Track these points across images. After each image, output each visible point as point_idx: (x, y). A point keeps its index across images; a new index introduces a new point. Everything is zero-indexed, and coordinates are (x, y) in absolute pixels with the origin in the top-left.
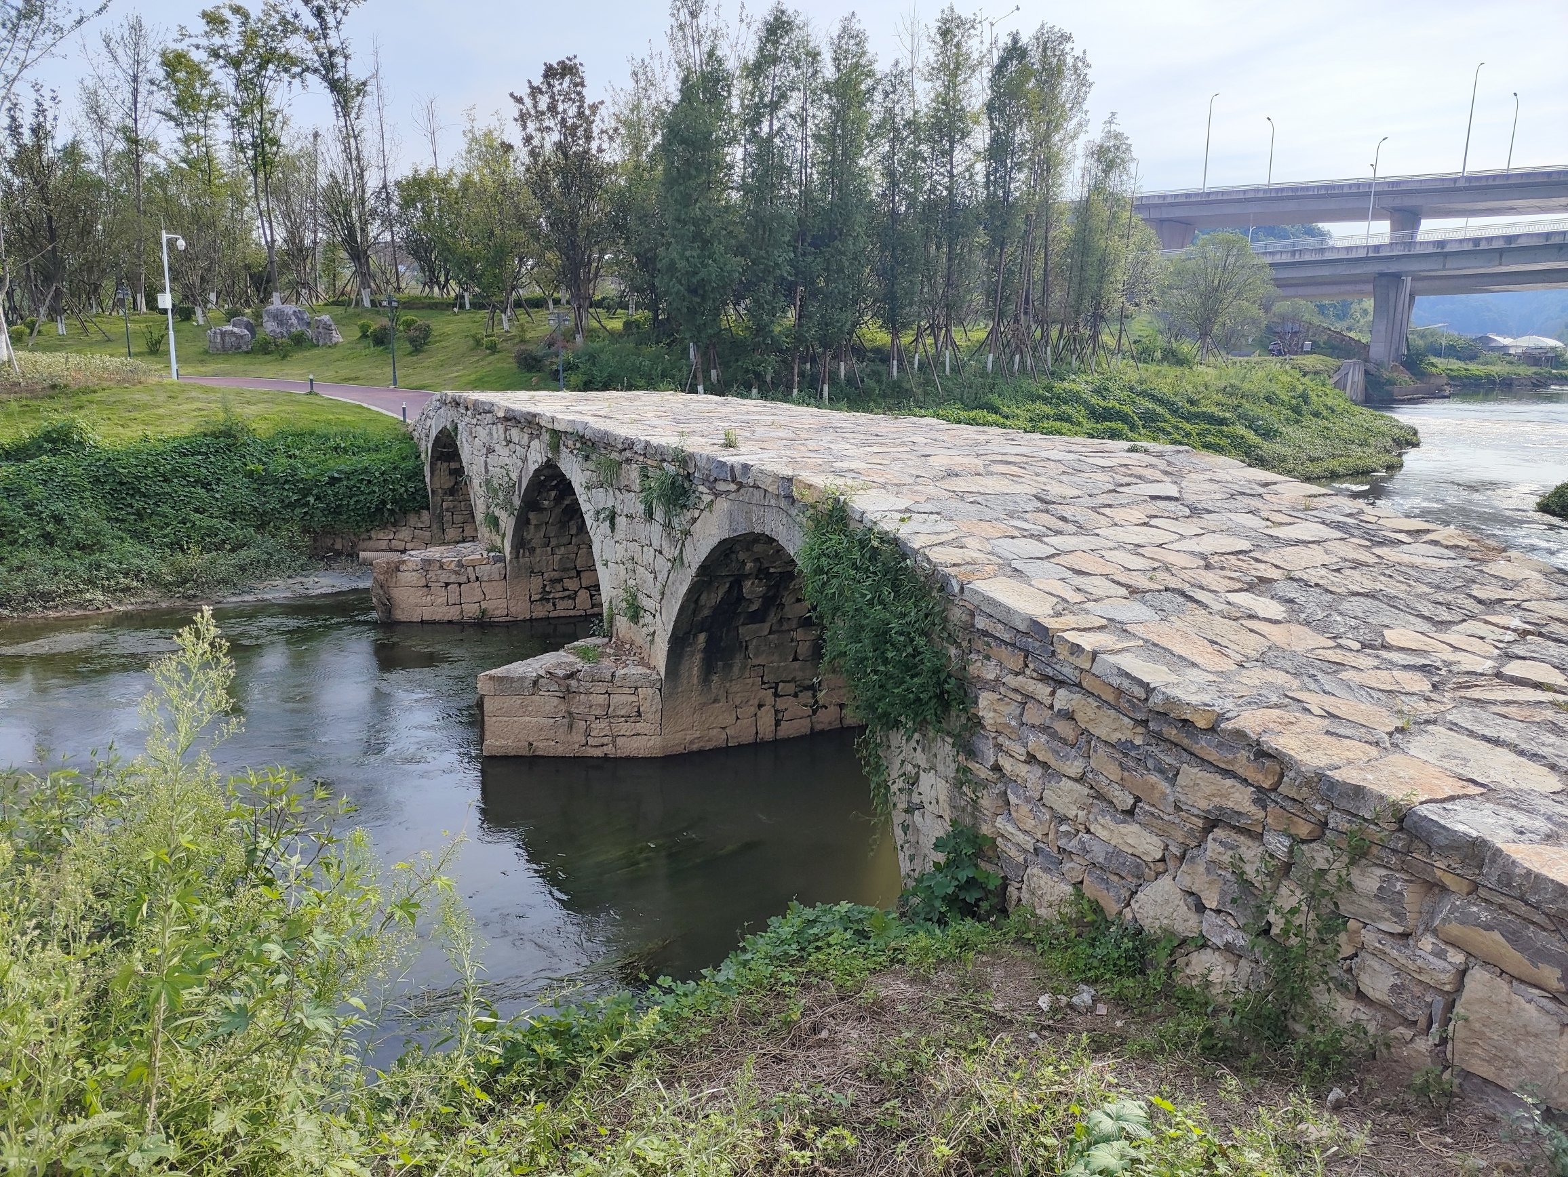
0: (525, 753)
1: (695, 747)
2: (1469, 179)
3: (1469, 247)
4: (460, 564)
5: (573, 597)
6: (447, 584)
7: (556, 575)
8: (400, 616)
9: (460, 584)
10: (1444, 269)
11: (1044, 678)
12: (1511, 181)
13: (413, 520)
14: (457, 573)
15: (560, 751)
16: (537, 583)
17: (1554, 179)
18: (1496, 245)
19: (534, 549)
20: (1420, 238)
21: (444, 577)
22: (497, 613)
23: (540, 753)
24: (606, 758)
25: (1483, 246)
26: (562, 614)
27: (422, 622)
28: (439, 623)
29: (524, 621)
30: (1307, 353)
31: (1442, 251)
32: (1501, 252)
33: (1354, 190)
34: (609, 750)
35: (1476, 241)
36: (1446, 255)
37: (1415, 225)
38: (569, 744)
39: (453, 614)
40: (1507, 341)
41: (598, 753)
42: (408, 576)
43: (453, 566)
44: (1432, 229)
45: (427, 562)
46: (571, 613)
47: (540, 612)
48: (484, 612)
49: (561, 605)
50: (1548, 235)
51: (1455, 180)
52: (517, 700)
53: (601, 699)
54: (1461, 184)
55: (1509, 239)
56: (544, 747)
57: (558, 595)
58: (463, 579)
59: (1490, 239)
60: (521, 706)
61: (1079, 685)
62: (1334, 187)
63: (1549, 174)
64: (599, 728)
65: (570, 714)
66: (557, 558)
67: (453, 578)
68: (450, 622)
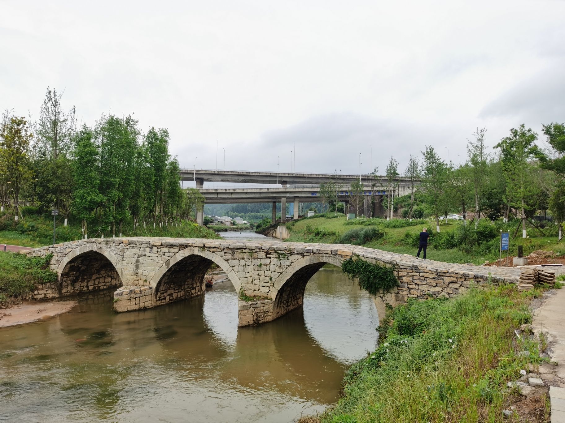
0: (247, 324)
3: (224, 191)
5: (165, 299)
7: (163, 292)
8: (121, 310)
16: (159, 294)
17: (239, 174)
21: (135, 296)
22: (149, 305)
26: (163, 304)
27: (127, 311)
28: (132, 310)
29: (155, 307)
32: (232, 193)
37: (202, 184)
39: (137, 307)
40: (219, 218)
42: (125, 297)
43: (138, 291)
45: (131, 292)
47: (158, 304)
48: (145, 305)
49: (163, 301)
54: (216, 173)
57: (162, 298)
58: (141, 295)
59: (229, 189)
60: (247, 312)
65: (256, 313)
67: (138, 296)
68: (135, 310)
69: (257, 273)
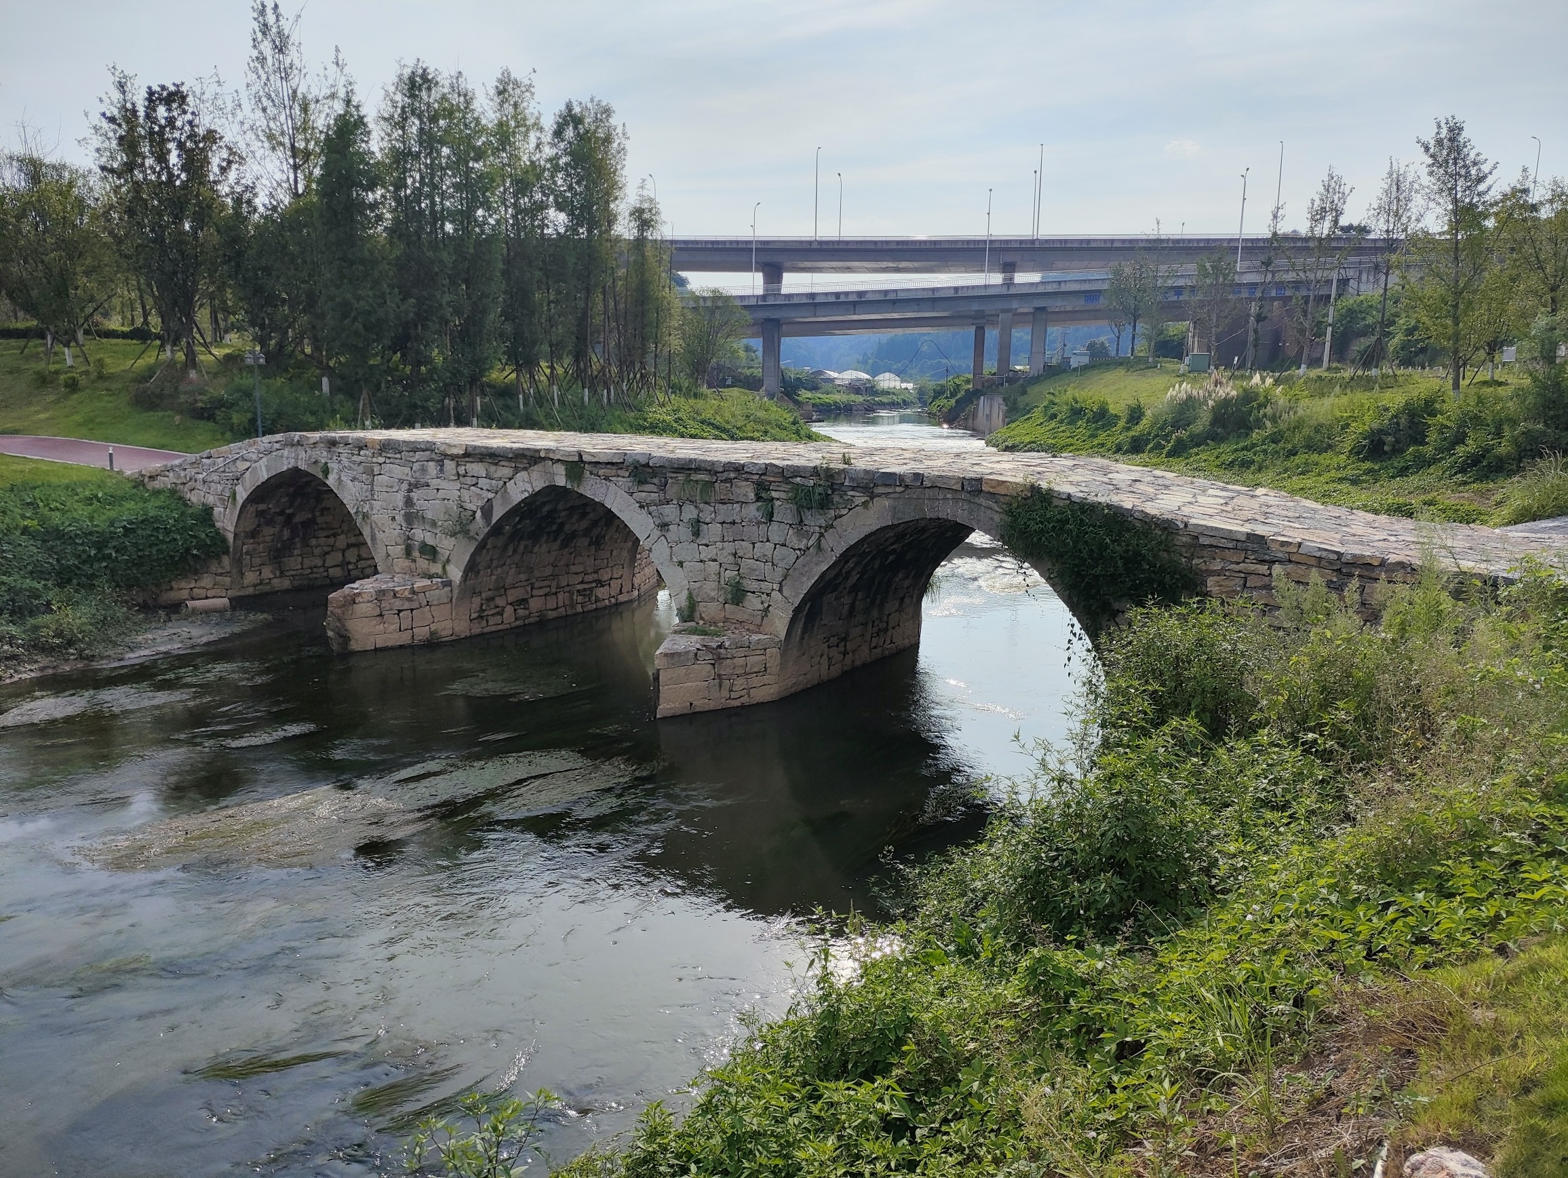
0: (687, 711)
1: (793, 690)
2: (821, 243)
3: (832, 299)
4: (413, 592)
5: (501, 614)
6: (400, 611)
7: (490, 594)
8: (355, 646)
9: (412, 610)
10: (815, 316)
11: (1262, 562)
12: (850, 247)
13: (214, 567)
14: (409, 600)
15: (712, 706)
16: (477, 601)
17: (879, 246)
18: (852, 298)
19: (478, 572)
20: (784, 291)
21: (397, 604)
22: (444, 633)
23: (698, 710)
24: (743, 707)
25: (842, 299)
26: (494, 629)
27: (376, 649)
28: (392, 648)
29: (466, 638)
30: (729, 386)
31: (812, 302)
32: (854, 304)
33: (735, 246)
34: (745, 700)
35: (837, 295)
36: (816, 305)
37: (779, 280)
38: (716, 700)
39: (405, 639)
40: (834, 375)
41: (737, 703)
42: (363, 608)
43: (406, 593)
44: (794, 283)
45: (381, 594)
46: (500, 627)
47: (476, 630)
48: (432, 633)
49: (492, 621)
50: (886, 292)
51: (810, 243)
52: (682, 670)
53: (741, 661)
54: (815, 246)
55: (861, 294)
56: (701, 704)
57: (490, 613)
58: (415, 605)
59: (847, 294)
60: (686, 674)
61: (1290, 561)
62: (718, 242)
63: (875, 243)
64: (740, 683)
65: (719, 676)
66: (494, 578)
67: (407, 605)
68: (401, 646)
69: (730, 547)
